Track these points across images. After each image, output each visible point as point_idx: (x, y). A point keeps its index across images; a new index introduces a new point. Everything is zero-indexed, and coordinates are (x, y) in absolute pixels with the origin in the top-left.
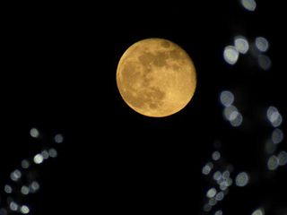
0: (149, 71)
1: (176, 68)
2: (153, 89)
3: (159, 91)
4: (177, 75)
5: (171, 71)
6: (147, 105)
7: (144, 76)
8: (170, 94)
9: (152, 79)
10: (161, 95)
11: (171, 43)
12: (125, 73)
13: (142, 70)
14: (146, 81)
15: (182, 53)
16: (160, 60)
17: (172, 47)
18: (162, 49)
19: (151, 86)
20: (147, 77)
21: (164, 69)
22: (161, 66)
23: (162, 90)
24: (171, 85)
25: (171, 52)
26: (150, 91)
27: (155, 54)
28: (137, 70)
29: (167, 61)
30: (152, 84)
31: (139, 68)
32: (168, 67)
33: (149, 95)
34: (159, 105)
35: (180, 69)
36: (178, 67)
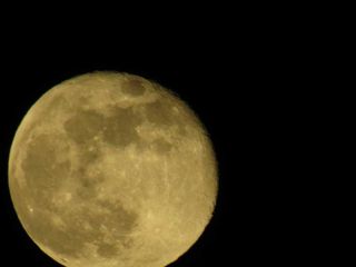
0: (95, 157)
1: (163, 147)
2: (105, 204)
3: (121, 209)
4: (165, 170)
5: (152, 158)
6: (92, 248)
7: (82, 170)
8: (150, 216)
9: (101, 179)
10: (127, 220)
11: (147, 84)
12: (31, 165)
13: (73, 155)
14: (86, 184)
15: (177, 109)
16: (120, 129)
17: (151, 94)
18: (126, 99)
19: (101, 196)
20: (91, 173)
21: (131, 152)
22: (124, 143)
23: (129, 205)
24: (152, 192)
25: (150, 106)
26: (100, 210)
27: (107, 114)
28: (61, 158)
29: (138, 130)
30: (103, 193)
31: (68, 149)
32: (142, 146)
33: (96, 221)
34: (122, 247)
35: (173, 150)
36: (169, 146)
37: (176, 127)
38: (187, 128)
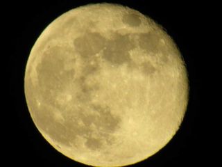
0: (93, 70)
1: (148, 70)
2: (96, 108)
3: (109, 113)
4: (148, 88)
5: (138, 77)
6: (82, 140)
7: (83, 79)
8: (130, 121)
10: (112, 123)
11: (143, 19)
13: (78, 65)
14: (85, 90)
15: (164, 41)
16: (117, 50)
17: (145, 26)
18: (125, 28)
19: (94, 101)
20: (89, 82)
21: (123, 70)
22: (118, 62)
23: (115, 111)
24: (135, 103)
25: (143, 36)
26: (92, 112)
27: (108, 37)
29: (131, 53)
30: (97, 98)
31: (74, 60)
32: (132, 66)
33: (88, 120)
34: (106, 142)
35: (156, 73)
36: (153, 70)
37: (161, 55)
38: (170, 57)
